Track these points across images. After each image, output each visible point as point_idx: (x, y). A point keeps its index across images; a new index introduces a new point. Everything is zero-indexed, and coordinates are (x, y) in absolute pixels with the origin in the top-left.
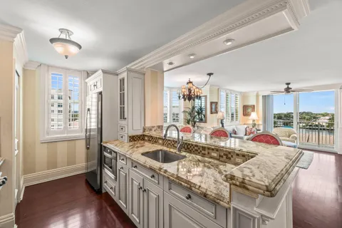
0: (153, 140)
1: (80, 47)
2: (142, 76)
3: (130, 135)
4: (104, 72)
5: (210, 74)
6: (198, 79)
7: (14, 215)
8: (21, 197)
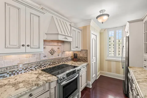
4: (131, 22)
7: (91, 82)
8: (97, 78)
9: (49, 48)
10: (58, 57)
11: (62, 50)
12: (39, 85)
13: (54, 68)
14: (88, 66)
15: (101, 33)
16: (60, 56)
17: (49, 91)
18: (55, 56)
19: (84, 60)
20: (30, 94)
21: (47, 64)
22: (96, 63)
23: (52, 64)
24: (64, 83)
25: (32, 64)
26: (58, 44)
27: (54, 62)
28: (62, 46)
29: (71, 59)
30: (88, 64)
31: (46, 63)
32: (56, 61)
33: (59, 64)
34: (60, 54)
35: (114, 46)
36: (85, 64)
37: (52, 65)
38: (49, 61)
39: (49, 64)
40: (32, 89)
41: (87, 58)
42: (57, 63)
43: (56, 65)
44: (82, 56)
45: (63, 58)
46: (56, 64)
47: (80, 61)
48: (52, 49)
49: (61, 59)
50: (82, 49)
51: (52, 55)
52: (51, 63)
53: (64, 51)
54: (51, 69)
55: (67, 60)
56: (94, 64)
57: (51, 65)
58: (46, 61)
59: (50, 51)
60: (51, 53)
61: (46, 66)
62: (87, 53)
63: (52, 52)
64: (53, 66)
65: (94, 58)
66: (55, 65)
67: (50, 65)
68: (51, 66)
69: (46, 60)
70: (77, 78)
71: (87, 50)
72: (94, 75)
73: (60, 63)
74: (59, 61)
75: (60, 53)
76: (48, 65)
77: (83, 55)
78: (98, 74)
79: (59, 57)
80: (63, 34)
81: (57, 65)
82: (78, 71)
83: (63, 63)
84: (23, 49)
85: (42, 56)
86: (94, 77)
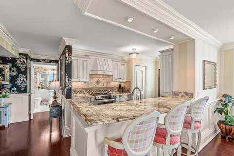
9: (95, 79)
10: (103, 86)
11: (107, 81)
16: (106, 86)
18: (100, 86)
19: (128, 91)
25: (84, 89)
26: (103, 76)
27: (99, 90)
29: (117, 89)
32: (102, 90)
34: (105, 84)
36: (126, 94)
38: (95, 89)
45: (108, 88)
48: (98, 80)
50: (127, 81)
51: (98, 84)
52: (97, 91)
53: (109, 82)
55: (113, 89)
58: (93, 89)
62: (130, 85)
63: (98, 82)
71: (130, 82)
74: (104, 90)
77: (128, 86)
80: (102, 69)
84: (78, 80)
85: (90, 84)
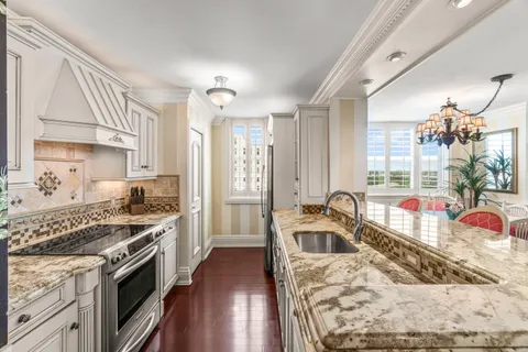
0: (336, 216)
1: (234, 93)
2: (322, 113)
3: (304, 204)
4: (276, 116)
5: (501, 79)
6: (471, 96)
7: (190, 269)
8: (206, 257)
10: (71, 202)
11: (87, 177)
12: (51, 285)
13: (56, 244)
14: (182, 223)
15: (214, 128)
16: (81, 200)
17: (76, 304)
18: (60, 200)
19: (167, 208)
20: (19, 316)
21: (27, 230)
22: (201, 213)
23: (45, 229)
24: (121, 272)
26: (71, 153)
27: (55, 223)
28: (88, 162)
29: (119, 206)
30: (181, 217)
31: (22, 228)
32: (64, 217)
33: (75, 229)
34: (80, 191)
35: (244, 166)
36: (174, 217)
37: (48, 233)
38: (33, 218)
39: (34, 232)
40: (30, 297)
41: (177, 199)
42: (67, 223)
43: (64, 233)
44: (161, 195)
45: (90, 206)
46: (66, 227)
47: (153, 212)
48: (46, 174)
49: (82, 210)
50: (162, 173)
51: (46, 194)
52: (42, 226)
53: (93, 182)
54: (42, 249)
55: (106, 210)
56: (196, 216)
57: (43, 234)
58: (21, 220)
59: (38, 182)
60: (41, 189)
61: (23, 240)
62: (178, 186)
63: (49, 184)
64: (52, 236)
65: (196, 198)
66: (58, 234)
67: (38, 233)
68: (44, 238)
69: (22, 216)
70: (154, 257)
71: (178, 176)
72: (197, 249)
73: (81, 223)
74: (76, 216)
75: (81, 188)
76: (31, 237)
77: (166, 191)
78: (207, 244)
79: (75, 201)
80: (111, 125)
81: (69, 231)
82: (157, 236)
83: (92, 223)
86: (197, 253)
